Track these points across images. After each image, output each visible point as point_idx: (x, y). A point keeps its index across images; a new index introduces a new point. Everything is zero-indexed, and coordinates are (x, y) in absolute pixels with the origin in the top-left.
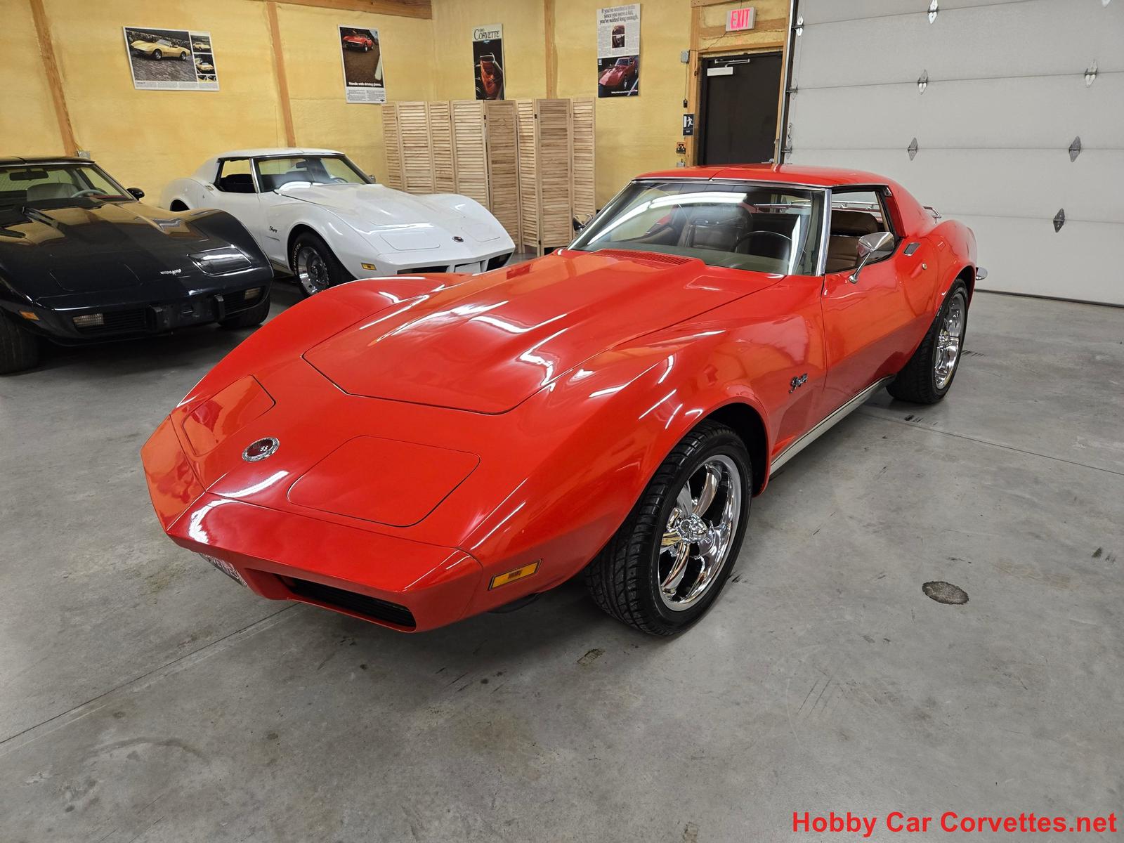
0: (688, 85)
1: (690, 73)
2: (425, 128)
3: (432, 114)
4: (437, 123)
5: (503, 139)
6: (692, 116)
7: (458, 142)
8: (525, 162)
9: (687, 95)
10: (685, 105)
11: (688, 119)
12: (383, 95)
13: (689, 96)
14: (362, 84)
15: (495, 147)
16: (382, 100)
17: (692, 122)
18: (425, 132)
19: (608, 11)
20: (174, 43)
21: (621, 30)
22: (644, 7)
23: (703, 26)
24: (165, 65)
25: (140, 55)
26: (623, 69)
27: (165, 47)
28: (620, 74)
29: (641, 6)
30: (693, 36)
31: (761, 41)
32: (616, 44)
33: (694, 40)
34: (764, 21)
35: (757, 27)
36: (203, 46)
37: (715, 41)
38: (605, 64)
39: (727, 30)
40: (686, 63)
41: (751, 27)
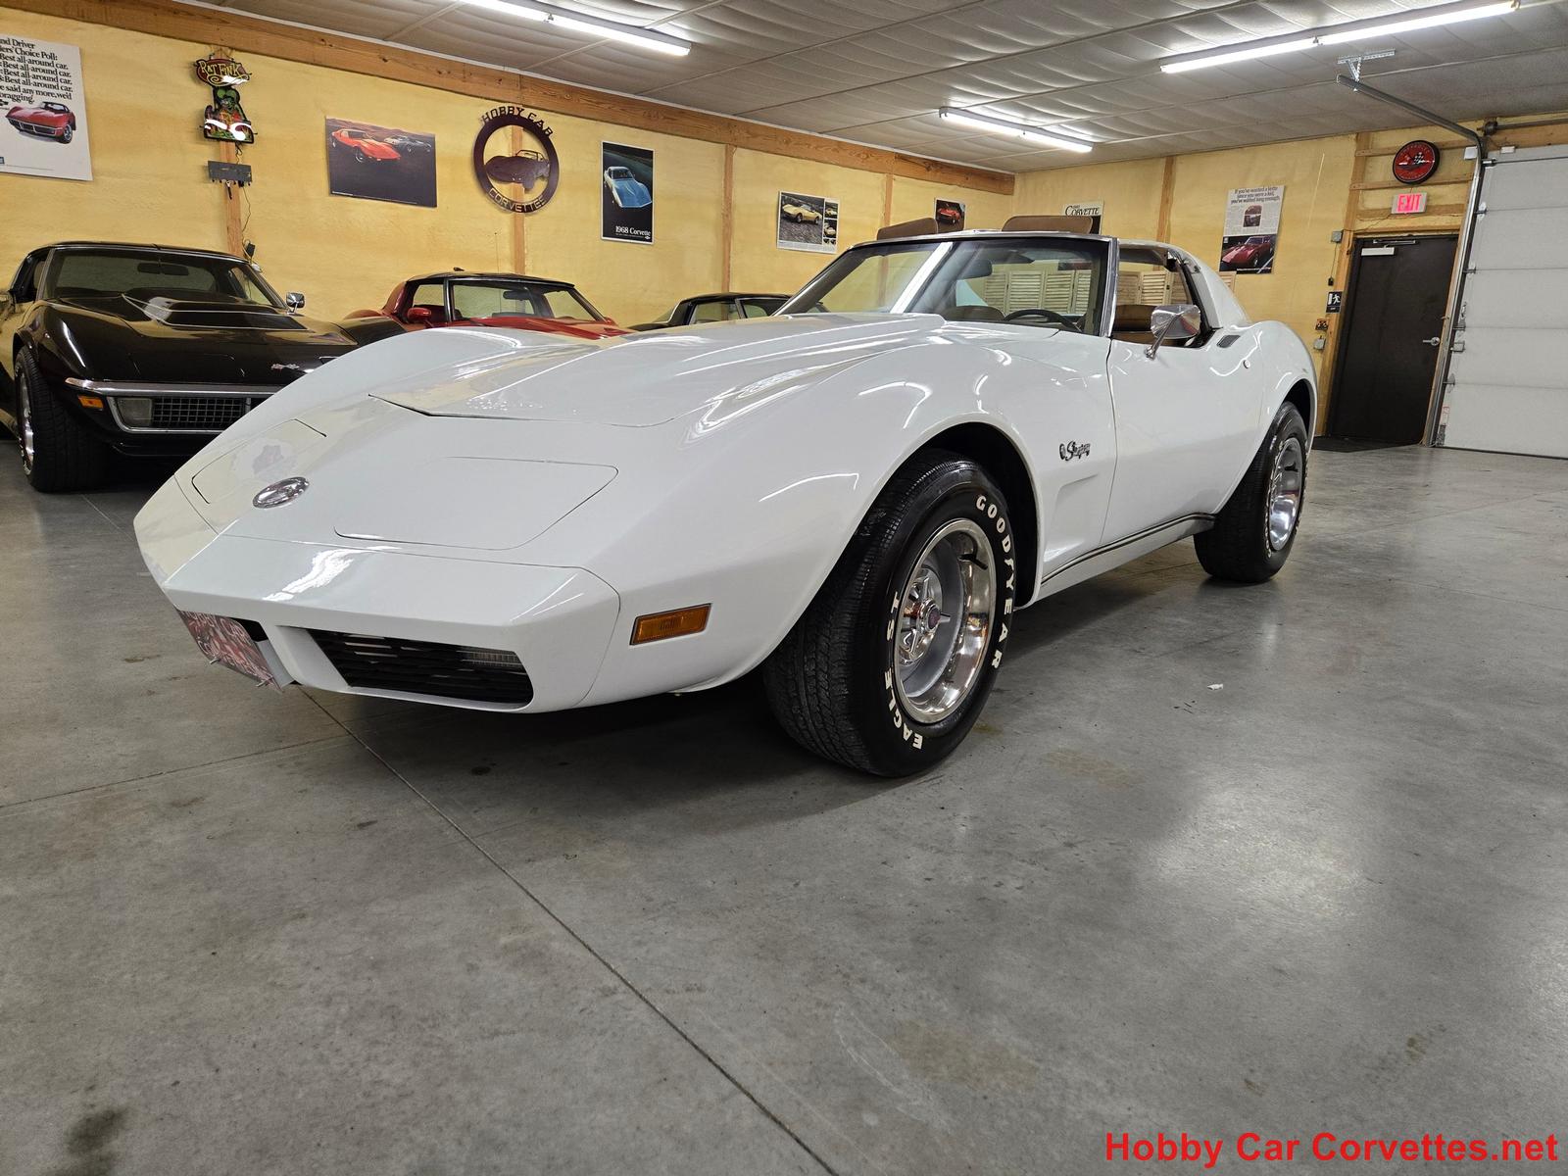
0: (1336, 264)
1: (1341, 253)
4: (1054, 292)
6: (1339, 294)
9: (1334, 274)
10: (1331, 283)
11: (1333, 296)
13: (1338, 273)
17: (1338, 300)
19: (1243, 192)
20: (813, 208)
21: (1257, 210)
22: (1288, 189)
23: (1362, 209)
24: (802, 228)
25: (787, 218)
26: (1254, 247)
27: (806, 212)
28: (1249, 252)
29: (1285, 188)
30: (1347, 217)
31: (1432, 224)
32: (1248, 223)
33: (1348, 220)
34: (1437, 206)
35: (1429, 210)
36: (833, 212)
37: (1374, 223)
38: (1233, 242)
39: (1392, 212)
40: (1337, 243)
41: (1421, 211)
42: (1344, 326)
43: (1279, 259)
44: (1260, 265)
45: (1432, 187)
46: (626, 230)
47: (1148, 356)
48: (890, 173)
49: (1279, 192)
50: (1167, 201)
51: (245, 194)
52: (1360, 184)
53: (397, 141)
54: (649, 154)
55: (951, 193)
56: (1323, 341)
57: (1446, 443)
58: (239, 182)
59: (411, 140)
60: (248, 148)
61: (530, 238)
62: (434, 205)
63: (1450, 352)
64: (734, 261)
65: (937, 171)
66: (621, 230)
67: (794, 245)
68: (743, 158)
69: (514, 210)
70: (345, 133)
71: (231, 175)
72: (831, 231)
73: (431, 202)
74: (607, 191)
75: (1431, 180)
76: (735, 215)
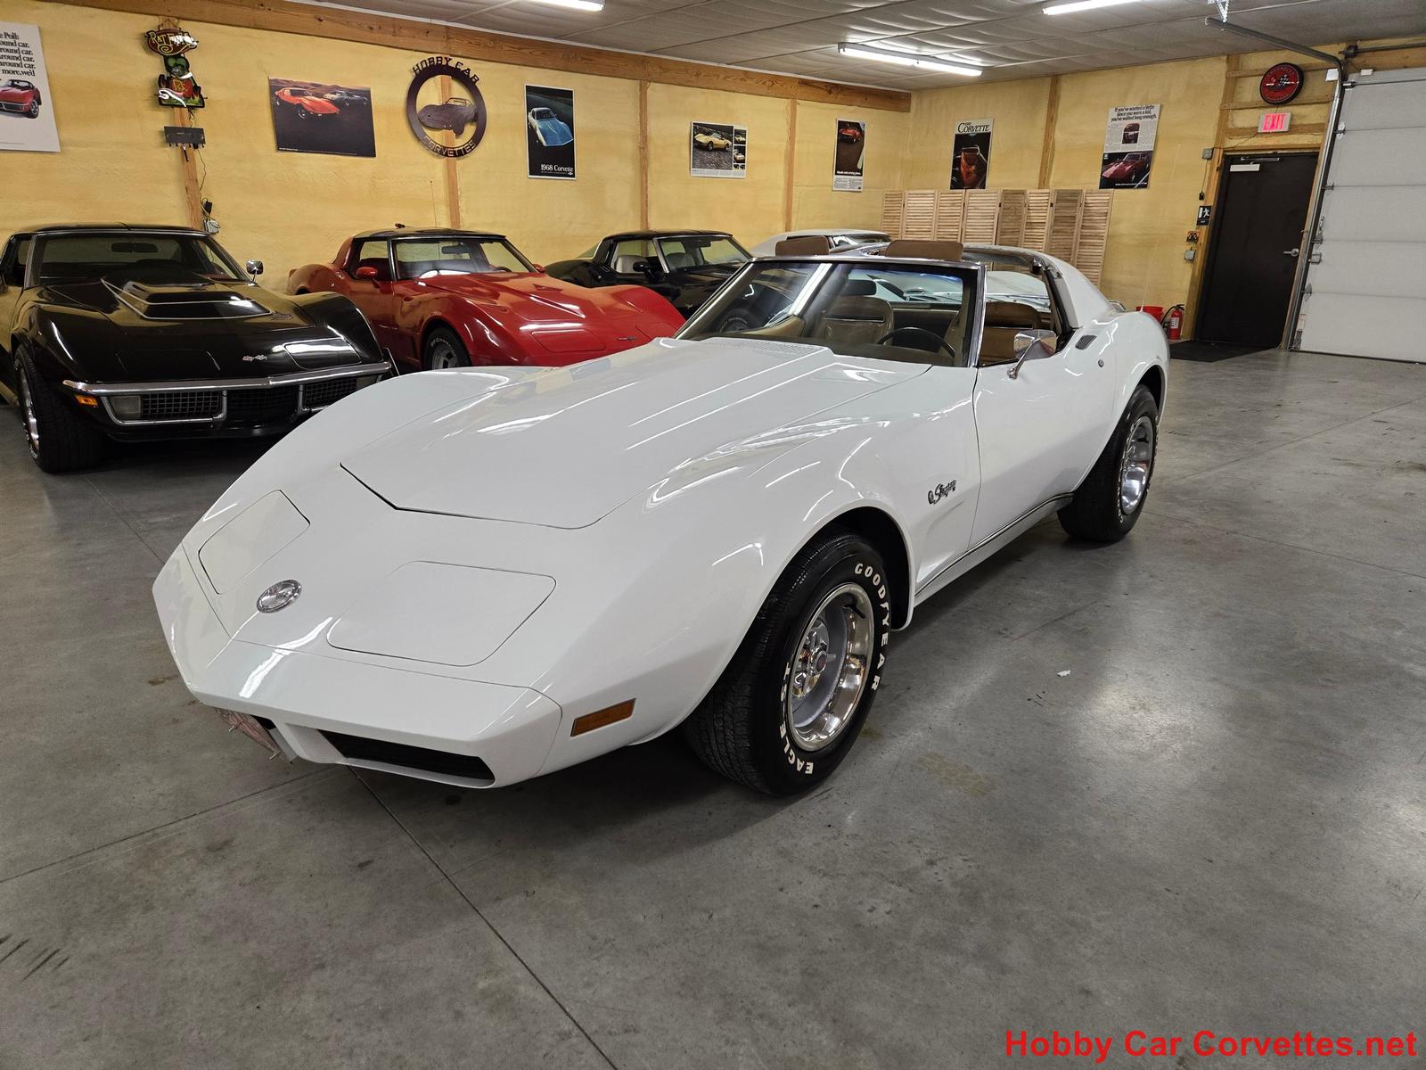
0: (1207, 180)
1: (1212, 169)
2: (931, 214)
3: (942, 202)
5: (1012, 226)
6: (1209, 208)
7: (967, 227)
9: (1205, 189)
10: (1202, 197)
11: (1204, 210)
12: (861, 183)
13: (1208, 187)
14: (847, 172)
15: (1005, 233)
16: (860, 188)
17: (1208, 214)
18: (931, 217)
19: (1122, 110)
20: (722, 136)
21: (1135, 127)
22: (1164, 107)
23: (1230, 126)
24: (713, 156)
25: (699, 147)
26: (1132, 163)
27: (716, 139)
28: (1128, 168)
29: (1161, 106)
30: (1218, 135)
31: (1295, 142)
32: (1127, 140)
33: (1219, 138)
34: (1301, 125)
35: (1293, 129)
36: (741, 139)
37: (1243, 140)
38: (1112, 158)
39: (1259, 131)
40: (1208, 159)
41: (1286, 130)
42: (1212, 237)
43: (1155, 174)
44: (1137, 180)
45: (1296, 107)
46: (551, 168)
47: (1011, 377)
48: (793, 97)
49: (1155, 111)
50: (1052, 120)
51: (201, 155)
52: (1230, 103)
53: (335, 97)
54: (569, 94)
55: (851, 114)
56: (1192, 252)
57: (1303, 347)
58: (194, 145)
59: (348, 94)
60: (200, 112)
61: (462, 182)
62: (374, 155)
63: (1308, 264)
64: (651, 191)
65: (838, 94)
66: (546, 167)
67: (707, 172)
68: (657, 91)
69: (446, 155)
70: (287, 92)
71: (186, 138)
72: (740, 157)
73: (369, 151)
74: (531, 132)
75: (1295, 101)
76: (652, 149)
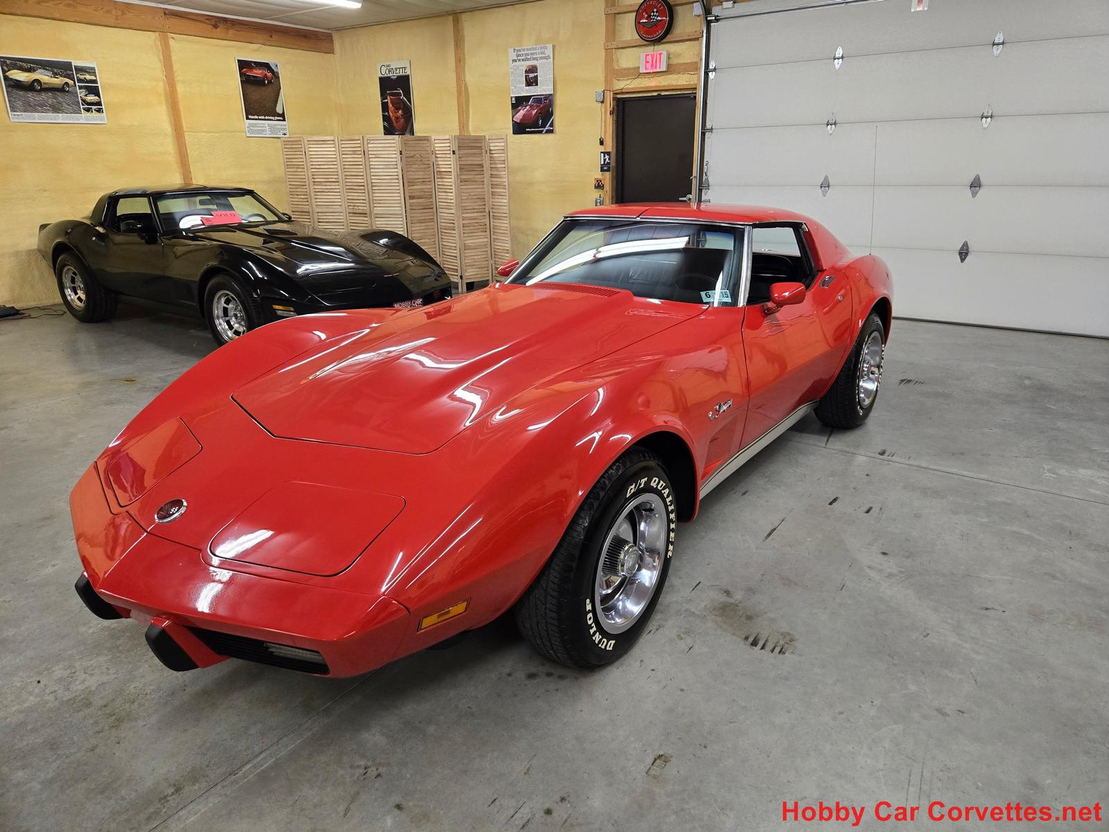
0: (603, 123)
1: (606, 112)
2: (335, 163)
3: (343, 149)
5: (420, 175)
6: (609, 154)
7: (372, 177)
8: (443, 197)
9: (603, 133)
10: (602, 143)
11: (604, 156)
12: (284, 129)
13: (605, 132)
14: (263, 117)
15: (412, 183)
16: (285, 134)
17: (609, 160)
18: (336, 167)
19: (520, 50)
20: (55, 74)
21: (534, 69)
22: (556, 48)
23: (618, 68)
24: (45, 97)
25: (16, 86)
26: (537, 106)
27: (45, 77)
28: (534, 112)
29: (553, 46)
30: (607, 76)
31: (674, 83)
32: (529, 83)
33: (608, 81)
34: (678, 64)
35: (670, 69)
36: (88, 77)
37: (629, 82)
38: (519, 102)
39: (641, 72)
40: (602, 102)
41: (664, 70)
42: (617, 183)
43: (558, 118)
44: (544, 125)
45: (669, 46)
48: (160, 31)
49: (549, 51)
50: (460, 59)
52: (612, 43)
55: (253, 52)
56: (602, 199)
65: (228, 29)
67: (38, 117)
72: (92, 98)
75: (668, 38)
